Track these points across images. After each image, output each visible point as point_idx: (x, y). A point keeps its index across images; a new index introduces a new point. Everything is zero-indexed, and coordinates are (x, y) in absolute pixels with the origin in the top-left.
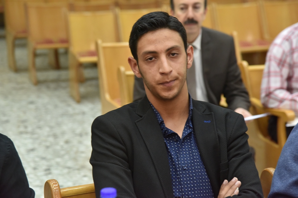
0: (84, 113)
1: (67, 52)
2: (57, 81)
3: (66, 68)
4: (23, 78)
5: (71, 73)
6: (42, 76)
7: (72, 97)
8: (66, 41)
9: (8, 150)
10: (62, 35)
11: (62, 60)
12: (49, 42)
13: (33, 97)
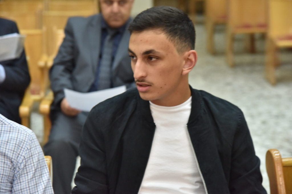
0: (279, 96)
1: (264, 37)
2: (252, 64)
3: (263, 53)
4: (220, 61)
5: (268, 58)
6: (239, 59)
7: (268, 80)
8: (265, 25)
9: (240, 119)
10: (261, 20)
11: (258, 45)
12: (247, 26)
13: (229, 79)
